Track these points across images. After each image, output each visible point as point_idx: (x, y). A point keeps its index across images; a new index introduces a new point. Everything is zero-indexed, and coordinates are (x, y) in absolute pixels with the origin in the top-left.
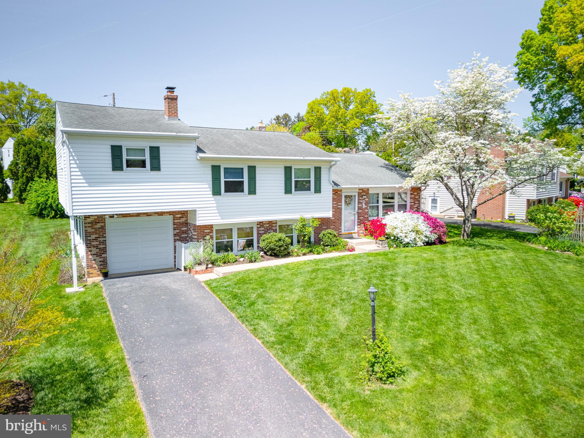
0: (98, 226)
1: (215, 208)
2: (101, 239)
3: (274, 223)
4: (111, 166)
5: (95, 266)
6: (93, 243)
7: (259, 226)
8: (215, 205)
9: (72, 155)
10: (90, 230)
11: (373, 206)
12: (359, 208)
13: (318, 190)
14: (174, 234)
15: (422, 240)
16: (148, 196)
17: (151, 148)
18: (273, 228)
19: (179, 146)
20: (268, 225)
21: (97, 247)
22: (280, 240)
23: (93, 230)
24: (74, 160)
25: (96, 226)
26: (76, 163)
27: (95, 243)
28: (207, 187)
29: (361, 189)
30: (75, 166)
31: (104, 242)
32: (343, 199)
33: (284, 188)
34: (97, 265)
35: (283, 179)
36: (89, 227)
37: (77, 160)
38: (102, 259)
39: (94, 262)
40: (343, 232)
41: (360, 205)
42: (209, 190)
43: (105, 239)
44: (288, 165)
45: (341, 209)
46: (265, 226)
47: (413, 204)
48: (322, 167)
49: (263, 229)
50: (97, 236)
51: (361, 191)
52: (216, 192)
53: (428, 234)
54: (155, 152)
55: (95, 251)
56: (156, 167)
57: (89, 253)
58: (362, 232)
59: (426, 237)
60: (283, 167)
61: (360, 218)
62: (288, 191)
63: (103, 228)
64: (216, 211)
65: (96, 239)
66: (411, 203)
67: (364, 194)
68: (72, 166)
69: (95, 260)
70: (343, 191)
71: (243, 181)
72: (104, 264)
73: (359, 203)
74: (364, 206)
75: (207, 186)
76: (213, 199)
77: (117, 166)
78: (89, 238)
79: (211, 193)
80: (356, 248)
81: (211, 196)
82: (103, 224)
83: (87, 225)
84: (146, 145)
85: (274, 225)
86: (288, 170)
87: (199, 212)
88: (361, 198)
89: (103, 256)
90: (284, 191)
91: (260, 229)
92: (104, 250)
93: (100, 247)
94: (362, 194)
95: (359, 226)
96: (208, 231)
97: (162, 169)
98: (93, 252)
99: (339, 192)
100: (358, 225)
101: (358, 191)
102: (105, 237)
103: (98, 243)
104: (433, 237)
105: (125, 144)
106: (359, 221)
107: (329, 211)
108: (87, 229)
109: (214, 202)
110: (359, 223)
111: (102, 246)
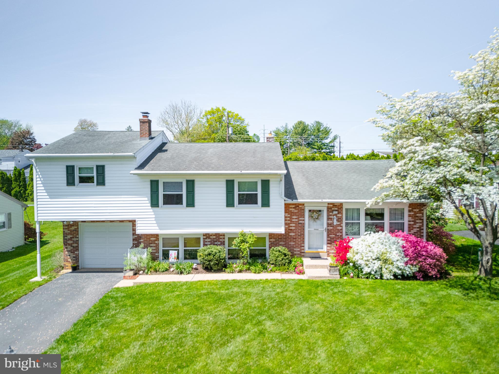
0: (73, 228)
1: (154, 219)
2: (75, 239)
3: (222, 235)
4: (66, 182)
5: (70, 260)
6: (68, 242)
7: (205, 237)
8: (154, 216)
9: (38, 174)
10: (66, 231)
11: (353, 223)
12: (328, 225)
13: (266, 203)
14: (133, 239)
15: (390, 271)
16: (94, 207)
17: (98, 167)
18: (221, 240)
19: (121, 164)
20: (214, 237)
21: (71, 245)
22: (210, 254)
23: (69, 232)
24: (39, 177)
25: (71, 229)
26: (41, 180)
27: (70, 242)
28: (146, 201)
29: (331, 204)
30: (40, 182)
31: (77, 242)
32: (307, 214)
33: (225, 201)
34: (72, 260)
35: (225, 192)
36: (66, 229)
37: (42, 177)
38: (74, 256)
39: (69, 257)
40: (306, 250)
41: (330, 222)
42: (148, 202)
43: (77, 239)
44: (231, 178)
45: (303, 225)
46: (211, 237)
47: (412, 223)
48: (271, 180)
49: (209, 240)
50: (71, 236)
51: (332, 206)
52: (154, 204)
53: (401, 264)
54: (101, 170)
55: (70, 248)
56: (101, 182)
57: (66, 250)
58: (333, 251)
59: (398, 268)
60: (225, 180)
61: (330, 236)
62: (230, 203)
63: (77, 230)
64: (155, 222)
65: (71, 239)
66: (409, 221)
67: (336, 209)
68: (38, 182)
69: (69, 255)
70: (305, 205)
71: (182, 194)
72: (76, 259)
73: (328, 219)
74: (335, 223)
75: (146, 199)
76: (151, 210)
77: (70, 182)
78: (66, 238)
79: (149, 205)
80: (306, 270)
81: (150, 208)
82: (76, 227)
83: (65, 227)
84: (93, 164)
85: (221, 237)
86: (230, 184)
87: (138, 222)
88: (331, 214)
89: (76, 252)
90: (225, 204)
91: (206, 240)
92: (77, 248)
93: (73, 245)
94: (333, 209)
95: (329, 245)
96: (154, 239)
97: (106, 184)
98: (69, 249)
99: (300, 206)
100: (328, 243)
101: (327, 205)
102: (78, 238)
103: (72, 242)
104: (409, 270)
105: (77, 164)
106: (329, 239)
107: (281, 226)
108: (65, 230)
109: (153, 213)
110: (329, 242)
111: (75, 245)
